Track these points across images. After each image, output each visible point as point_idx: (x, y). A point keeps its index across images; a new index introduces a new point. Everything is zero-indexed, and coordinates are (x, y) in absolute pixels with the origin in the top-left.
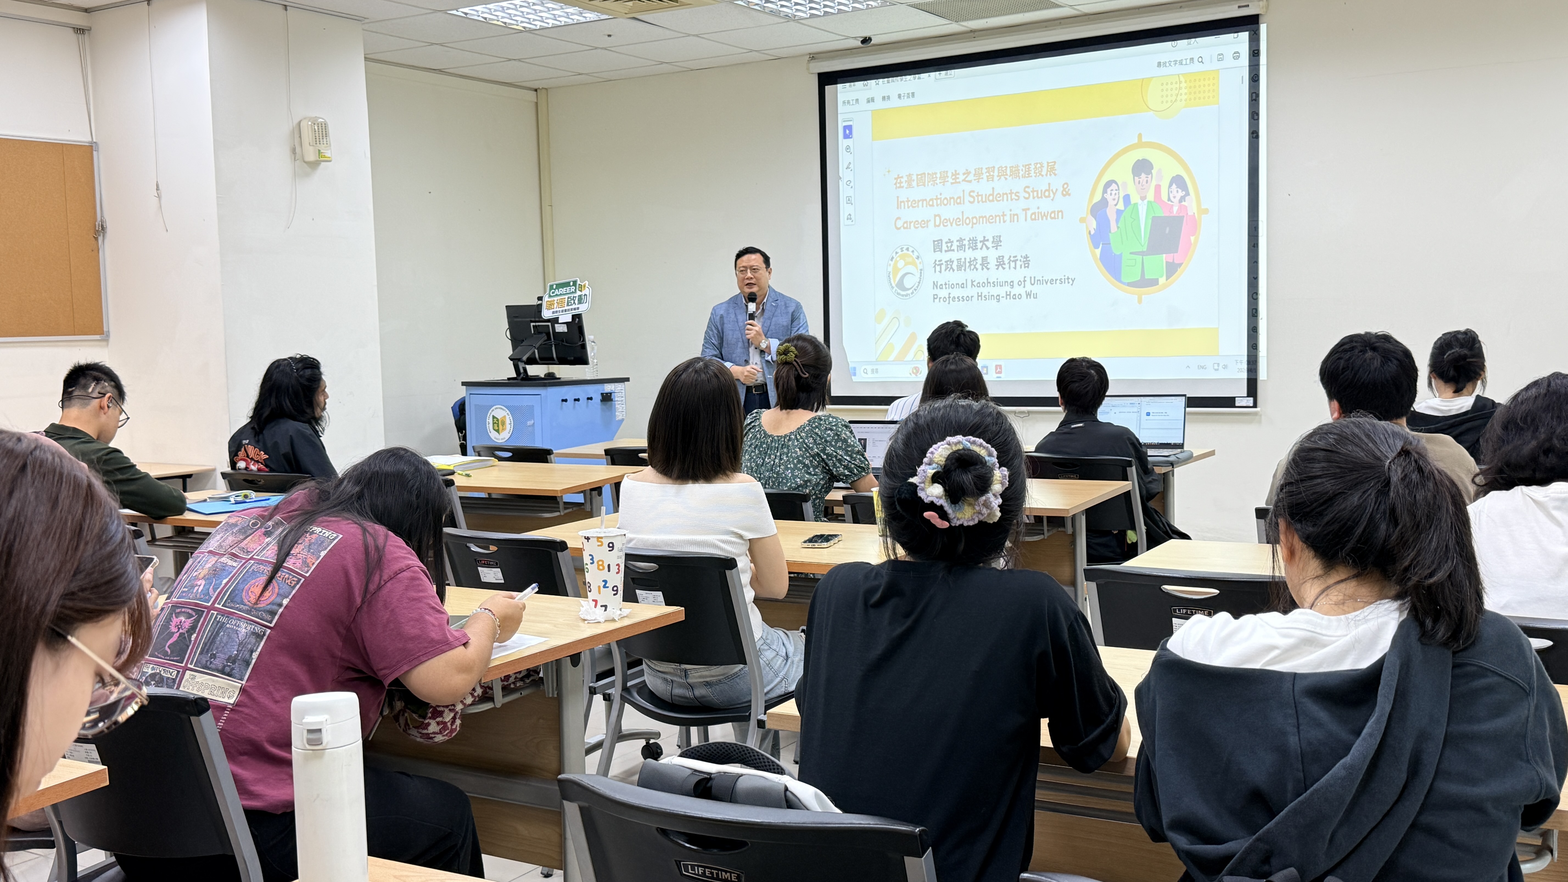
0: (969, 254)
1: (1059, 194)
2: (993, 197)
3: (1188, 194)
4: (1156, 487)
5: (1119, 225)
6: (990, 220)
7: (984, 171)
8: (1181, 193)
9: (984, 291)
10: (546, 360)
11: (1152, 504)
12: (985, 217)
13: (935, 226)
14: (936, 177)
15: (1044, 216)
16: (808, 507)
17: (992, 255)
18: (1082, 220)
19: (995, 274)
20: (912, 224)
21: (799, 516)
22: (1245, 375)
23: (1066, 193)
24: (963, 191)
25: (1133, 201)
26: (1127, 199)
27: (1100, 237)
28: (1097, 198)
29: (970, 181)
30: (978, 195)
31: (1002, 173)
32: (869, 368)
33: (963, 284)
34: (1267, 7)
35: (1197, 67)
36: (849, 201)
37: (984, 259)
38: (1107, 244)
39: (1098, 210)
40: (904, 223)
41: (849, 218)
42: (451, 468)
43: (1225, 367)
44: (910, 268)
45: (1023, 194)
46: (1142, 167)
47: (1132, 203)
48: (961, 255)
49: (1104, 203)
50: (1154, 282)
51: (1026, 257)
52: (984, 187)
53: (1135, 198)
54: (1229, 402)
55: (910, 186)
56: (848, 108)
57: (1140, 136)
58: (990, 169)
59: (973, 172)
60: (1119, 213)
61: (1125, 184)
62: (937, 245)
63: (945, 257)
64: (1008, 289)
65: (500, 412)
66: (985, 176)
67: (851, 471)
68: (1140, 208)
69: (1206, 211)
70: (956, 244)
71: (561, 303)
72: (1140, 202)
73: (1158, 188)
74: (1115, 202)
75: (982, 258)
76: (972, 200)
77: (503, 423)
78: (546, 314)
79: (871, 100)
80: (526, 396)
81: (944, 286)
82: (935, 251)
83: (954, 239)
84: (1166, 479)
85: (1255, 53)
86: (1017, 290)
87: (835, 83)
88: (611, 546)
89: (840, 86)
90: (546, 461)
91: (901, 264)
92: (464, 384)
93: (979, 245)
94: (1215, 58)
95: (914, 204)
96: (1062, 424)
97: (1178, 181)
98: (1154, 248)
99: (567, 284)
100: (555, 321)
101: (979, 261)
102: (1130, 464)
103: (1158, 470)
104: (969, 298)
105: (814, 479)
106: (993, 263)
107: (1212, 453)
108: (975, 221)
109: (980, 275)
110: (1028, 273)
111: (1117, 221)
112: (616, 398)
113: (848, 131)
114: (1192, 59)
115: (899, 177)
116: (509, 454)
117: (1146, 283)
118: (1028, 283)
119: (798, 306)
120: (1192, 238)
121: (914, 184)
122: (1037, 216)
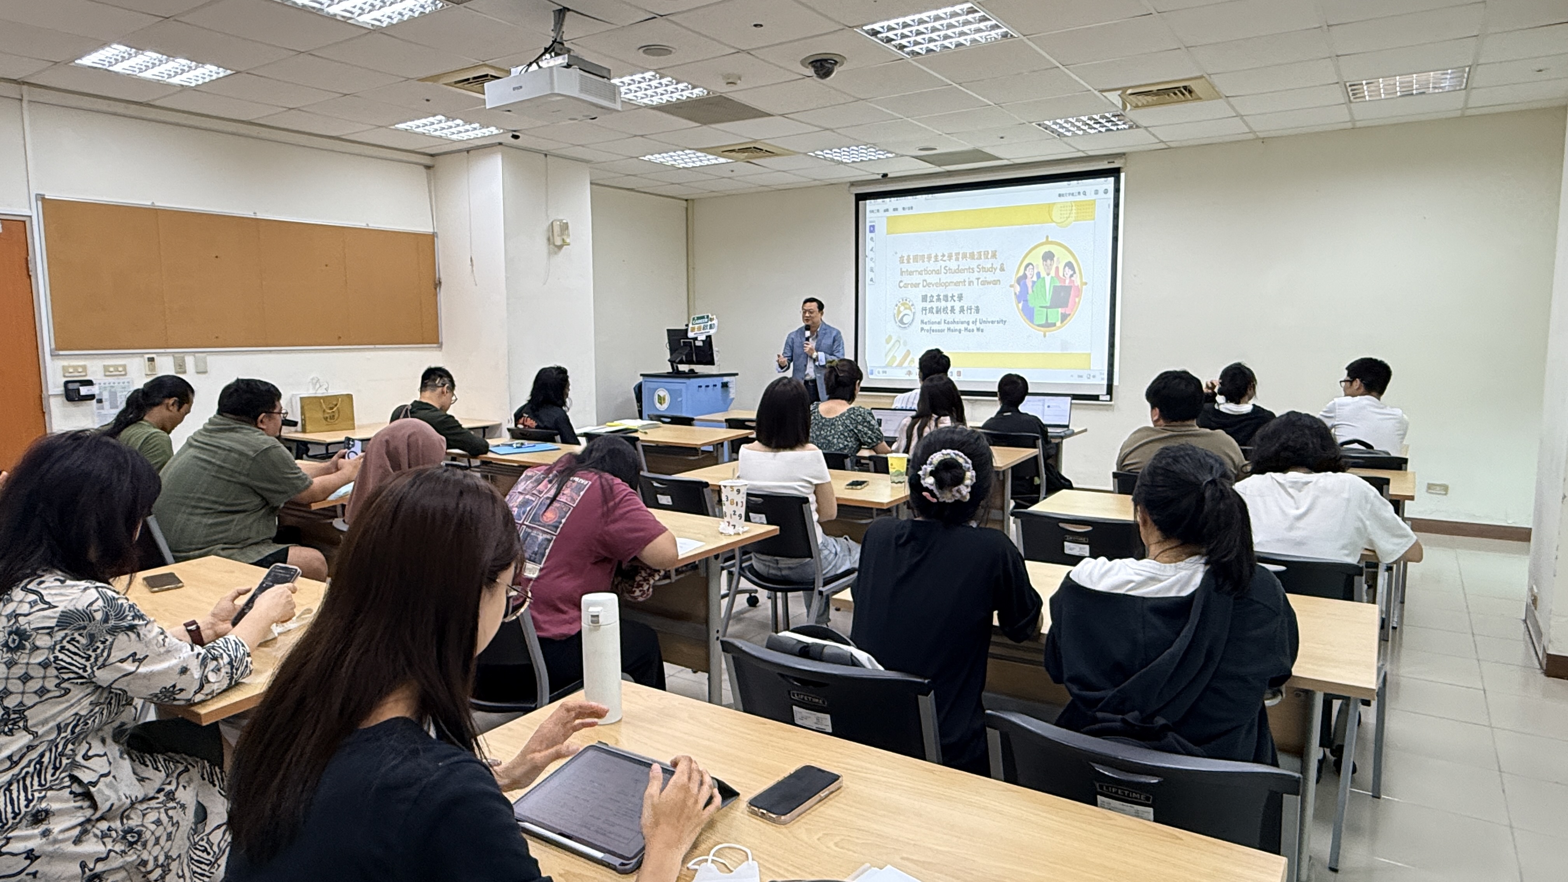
0: (943, 304)
1: (998, 270)
2: (959, 271)
3: (1075, 273)
4: (1053, 452)
5: (1033, 290)
6: (957, 284)
7: (954, 255)
8: (1072, 272)
9: (952, 326)
10: (689, 362)
11: (1050, 461)
12: (953, 282)
13: (923, 287)
14: (925, 257)
15: (989, 283)
16: (848, 462)
17: (957, 305)
18: (1011, 286)
19: (958, 317)
20: (909, 285)
21: (843, 467)
22: (1105, 382)
24: (941, 266)
25: (1042, 276)
26: (1038, 274)
27: (1022, 297)
28: (1021, 273)
29: (945, 261)
30: (949, 269)
31: (965, 256)
32: (881, 370)
33: (939, 322)
34: (1125, 163)
35: (1082, 198)
36: (872, 270)
37: (952, 307)
38: (1026, 301)
39: (1021, 280)
40: (905, 284)
41: (872, 280)
42: (636, 428)
43: (1094, 377)
44: (907, 312)
45: (976, 269)
46: (1048, 256)
48: (938, 304)
49: (1025, 276)
50: (1054, 325)
51: (977, 307)
52: (953, 265)
53: (1043, 274)
54: (1096, 398)
55: (908, 262)
56: (872, 215)
57: (1047, 237)
58: (957, 254)
59: (947, 255)
60: (1034, 283)
61: (1037, 265)
62: (924, 299)
63: (928, 305)
64: (965, 325)
65: (662, 393)
66: (954, 258)
67: (871, 439)
68: (1046, 280)
69: (1086, 284)
70: (935, 298)
71: (699, 329)
72: (1046, 276)
73: (1057, 268)
74: (1032, 276)
76: (946, 272)
77: (664, 399)
78: (691, 335)
79: (887, 210)
80: (678, 384)
81: (928, 323)
82: (922, 302)
83: (935, 295)
84: (1058, 447)
85: (1117, 190)
86: (971, 326)
87: (865, 199)
88: (739, 491)
89: (868, 202)
90: (690, 424)
91: (902, 308)
92: (642, 375)
93: (950, 299)
94: (1093, 192)
95: (911, 273)
96: (999, 413)
97: (1069, 265)
98: (1054, 305)
99: (703, 317)
100: (695, 339)
101: (949, 308)
102: (1037, 438)
103: (1053, 441)
104: (943, 331)
105: (850, 444)
106: (957, 309)
107: (1085, 430)
108: (947, 284)
109: (950, 317)
110: (979, 317)
111: (1033, 286)
112: (730, 385)
113: (872, 229)
114: (1079, 193)
116: (668, 420)
117: (1049, 325)
118: (978, 323)
119: (839, 333)
120: (1077, 300)
121: (911, 261)
122: (984, 283)
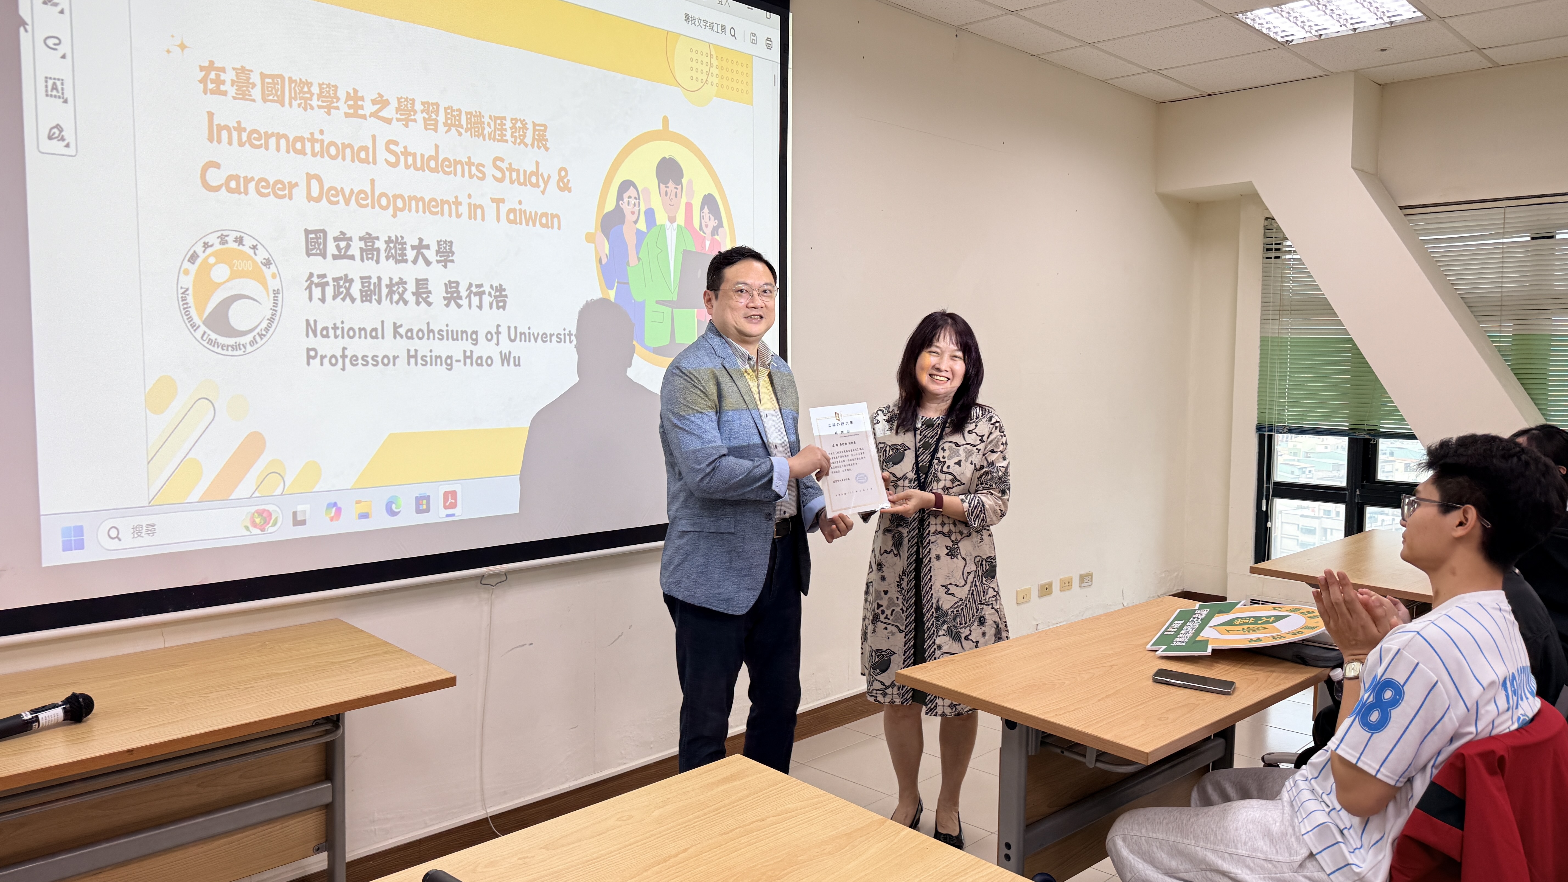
0: (387, 270)
1: (553, 184)
2: (437, 164)
5: (640, 256)
6: (433, 207)
7: (418, 107)
9: (423, 347)
12: (422, 199)
13: (310, 198)
14: (310, 92)
15: (531, 219)
17: (436, 278)
19: (441, 316)
20: (252, 186)
23: (564, 186)
24: (374, 137)
25: (659, 222)
26: (650, 214)
27: (614, 270)
28: (610, 204)
29: (388, 121)
30: (406, 153)
31: (453, 120)
32: (125, 526)
33: (375, 330)
35: (728, 41)
36: (55, 89)
37: (422, 285)
38: (625, 284)
39: (611, 225)
40: (230, 178)
41: (57, 135)
44: (244, 286)
45: (490, 171)
46: (669, 171)
47: (658, 224)
48: (370, 268)
49: (619, 215)
51: (500, 289)
52: (417, 139)
55: (243, 95)
57: (665, 120)
58: (430, 108)
59: (394, 104)
62: (315, 242)
63: (333, 269)
64: (467, 345)
66: (420, 117)
68: (668, 232)
70: (357, 245)
72: (668, 224)
73: (689, 207)
74: (634, 218)
75: (417, 280)
76: (392, 159)
81: (331, 332)
82: (308, 254)
83: (355, 232)
85: (784, 48)
86: (484, 349)
91: (220, 272)
93: (411, 254)
94: (748, 37)
95: (256, 139)
97: (710, 203)
98: (685, 298)
101: (411, 287)
104: (389, 361)
106: (438, 293)
108: (400, 203)
109: (412, 315)
110: (503, 318)
111: (638, 247)
114: (724, 27)
115: (211, 67)
118: (504, 337)
121: (255, 93)
122: (518, 217)
